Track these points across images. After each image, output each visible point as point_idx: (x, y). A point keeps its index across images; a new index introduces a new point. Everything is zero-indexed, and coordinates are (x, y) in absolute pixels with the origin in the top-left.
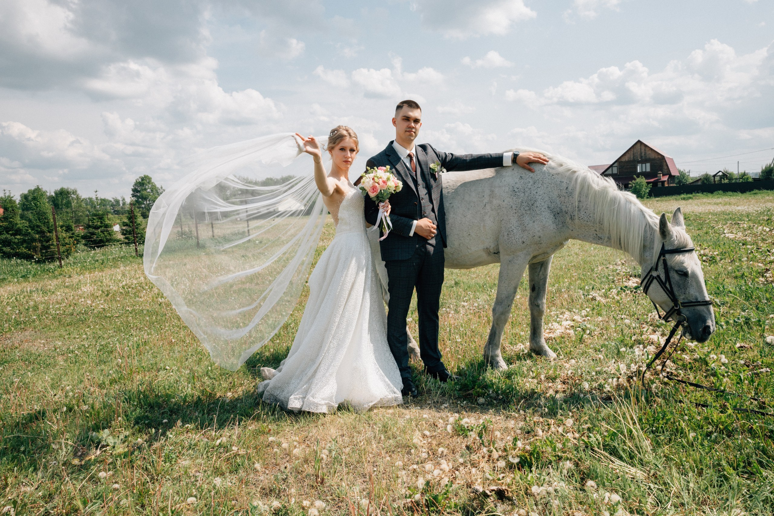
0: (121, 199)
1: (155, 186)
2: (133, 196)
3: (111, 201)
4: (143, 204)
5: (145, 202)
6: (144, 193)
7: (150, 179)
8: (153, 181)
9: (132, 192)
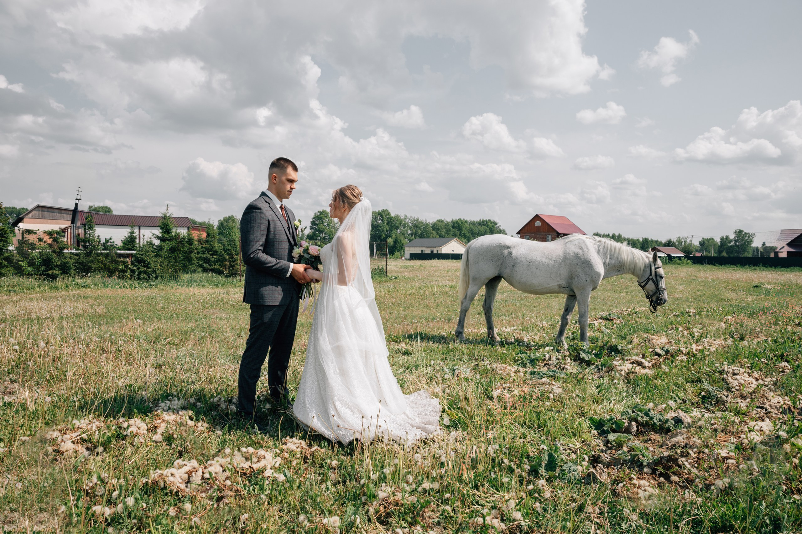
4: (320, 236)
6: (321, 226)
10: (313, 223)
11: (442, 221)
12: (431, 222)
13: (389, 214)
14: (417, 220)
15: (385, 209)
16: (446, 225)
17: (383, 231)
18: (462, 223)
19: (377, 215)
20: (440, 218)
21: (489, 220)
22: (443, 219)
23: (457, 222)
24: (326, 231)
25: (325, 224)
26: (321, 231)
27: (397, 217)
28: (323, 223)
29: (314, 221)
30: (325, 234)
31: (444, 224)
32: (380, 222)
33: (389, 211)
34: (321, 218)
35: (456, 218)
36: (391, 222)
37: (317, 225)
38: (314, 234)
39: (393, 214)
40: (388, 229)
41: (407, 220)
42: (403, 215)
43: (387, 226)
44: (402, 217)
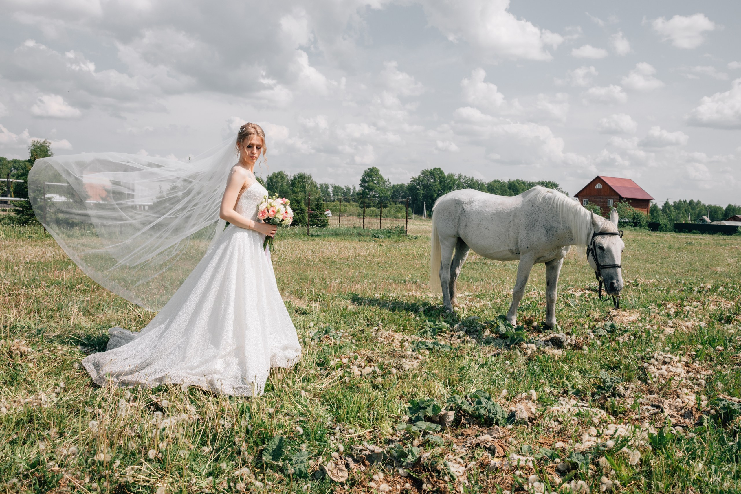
0: (352, 188)
1: (382, 178)
2: (361, 186)
3: (343, 189)
4: (369, 194)
5: (371, 193)
6: (371, 184)
7: (378, 171)
8: (380, 173)
9: (360, 182)
10: (363, 180)
11: (499, 182)
12: (487, 182)
13: (442, 172)
14: (472, 179)
15: (437, 167)
16: (501, 186)
17: (435, 191)
18: (518, 184)
19: (428, 173)
20: (496, 179)
21: (549, 182)
22: (499, 180)
23: (513, 183)
24: (376, 189)
25: (375, 182)
26: (371, 189)
27: (451, 176)
28: (373, 181)
29: (364, 179)
30: (375, 192)
31: (500, 185)
32: (432, 181)
33: (442, 169)
34: (371, 176)
35: (513, 178)
36: (445, 182)
37: (367, 182)
38: (364, 191)
39: (446, 174)
40: (440, 188)
41: (462, 180)
42: (457, 175)
43: (438, 186)
44: (456, 177)
